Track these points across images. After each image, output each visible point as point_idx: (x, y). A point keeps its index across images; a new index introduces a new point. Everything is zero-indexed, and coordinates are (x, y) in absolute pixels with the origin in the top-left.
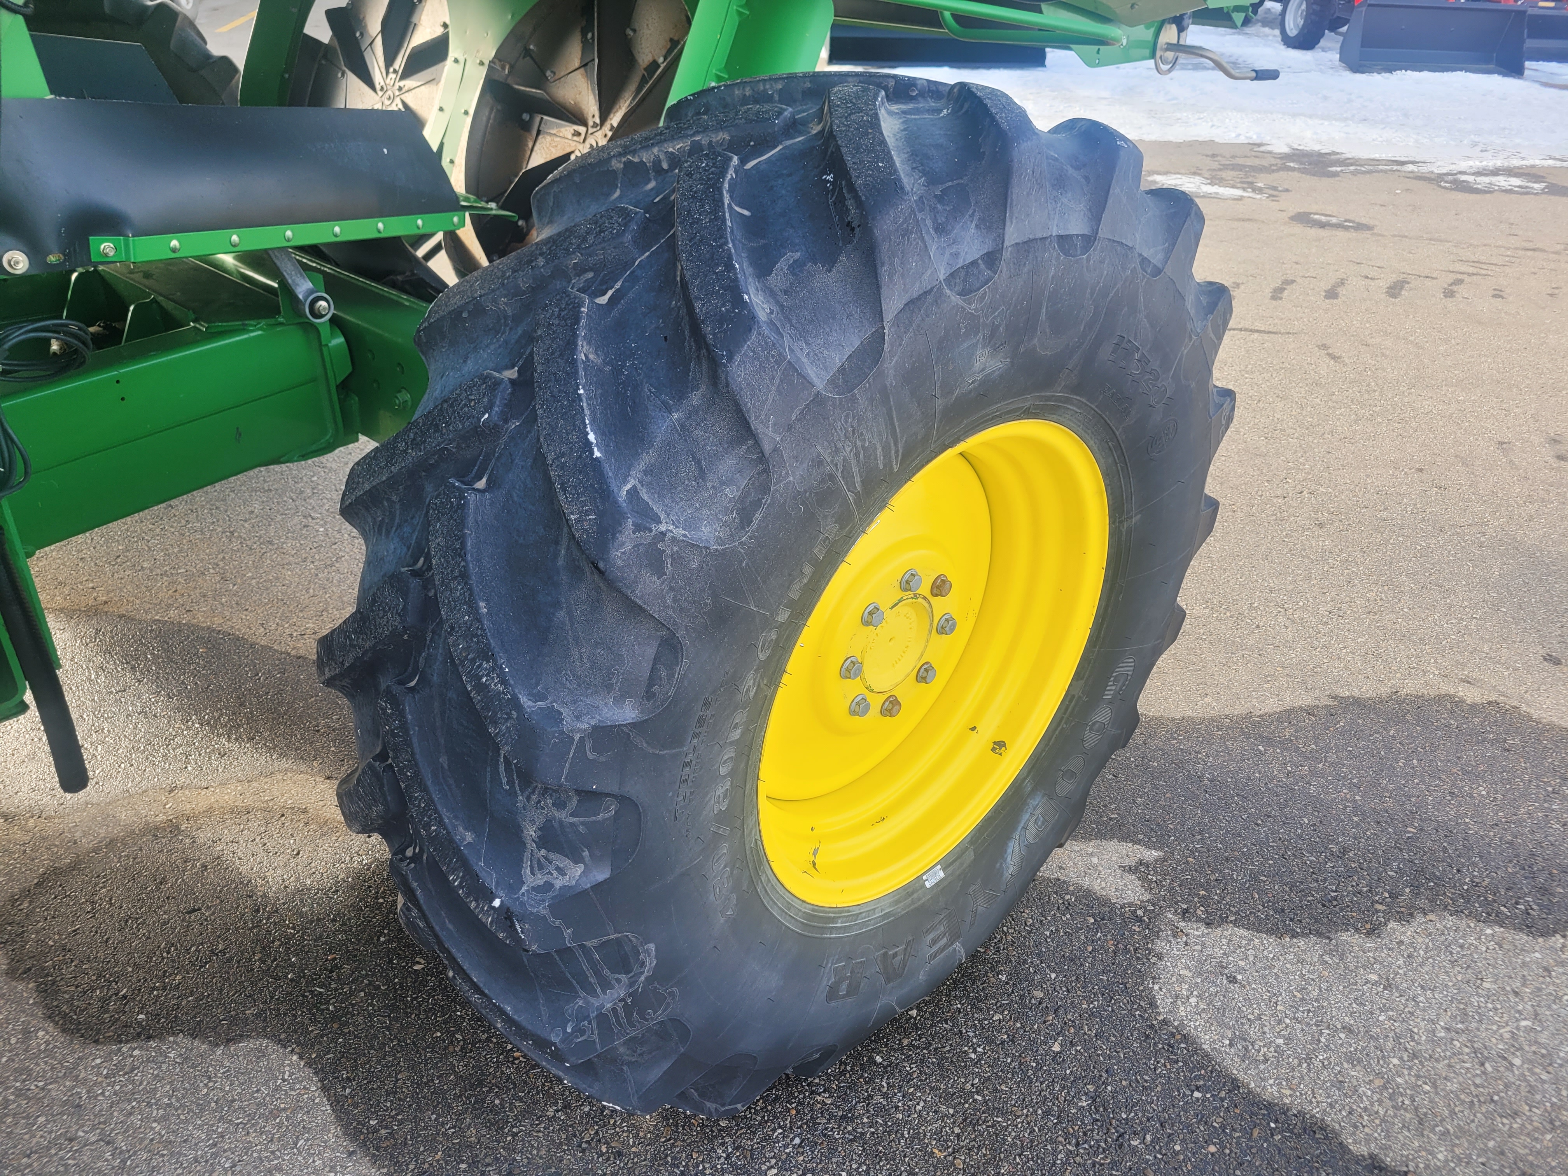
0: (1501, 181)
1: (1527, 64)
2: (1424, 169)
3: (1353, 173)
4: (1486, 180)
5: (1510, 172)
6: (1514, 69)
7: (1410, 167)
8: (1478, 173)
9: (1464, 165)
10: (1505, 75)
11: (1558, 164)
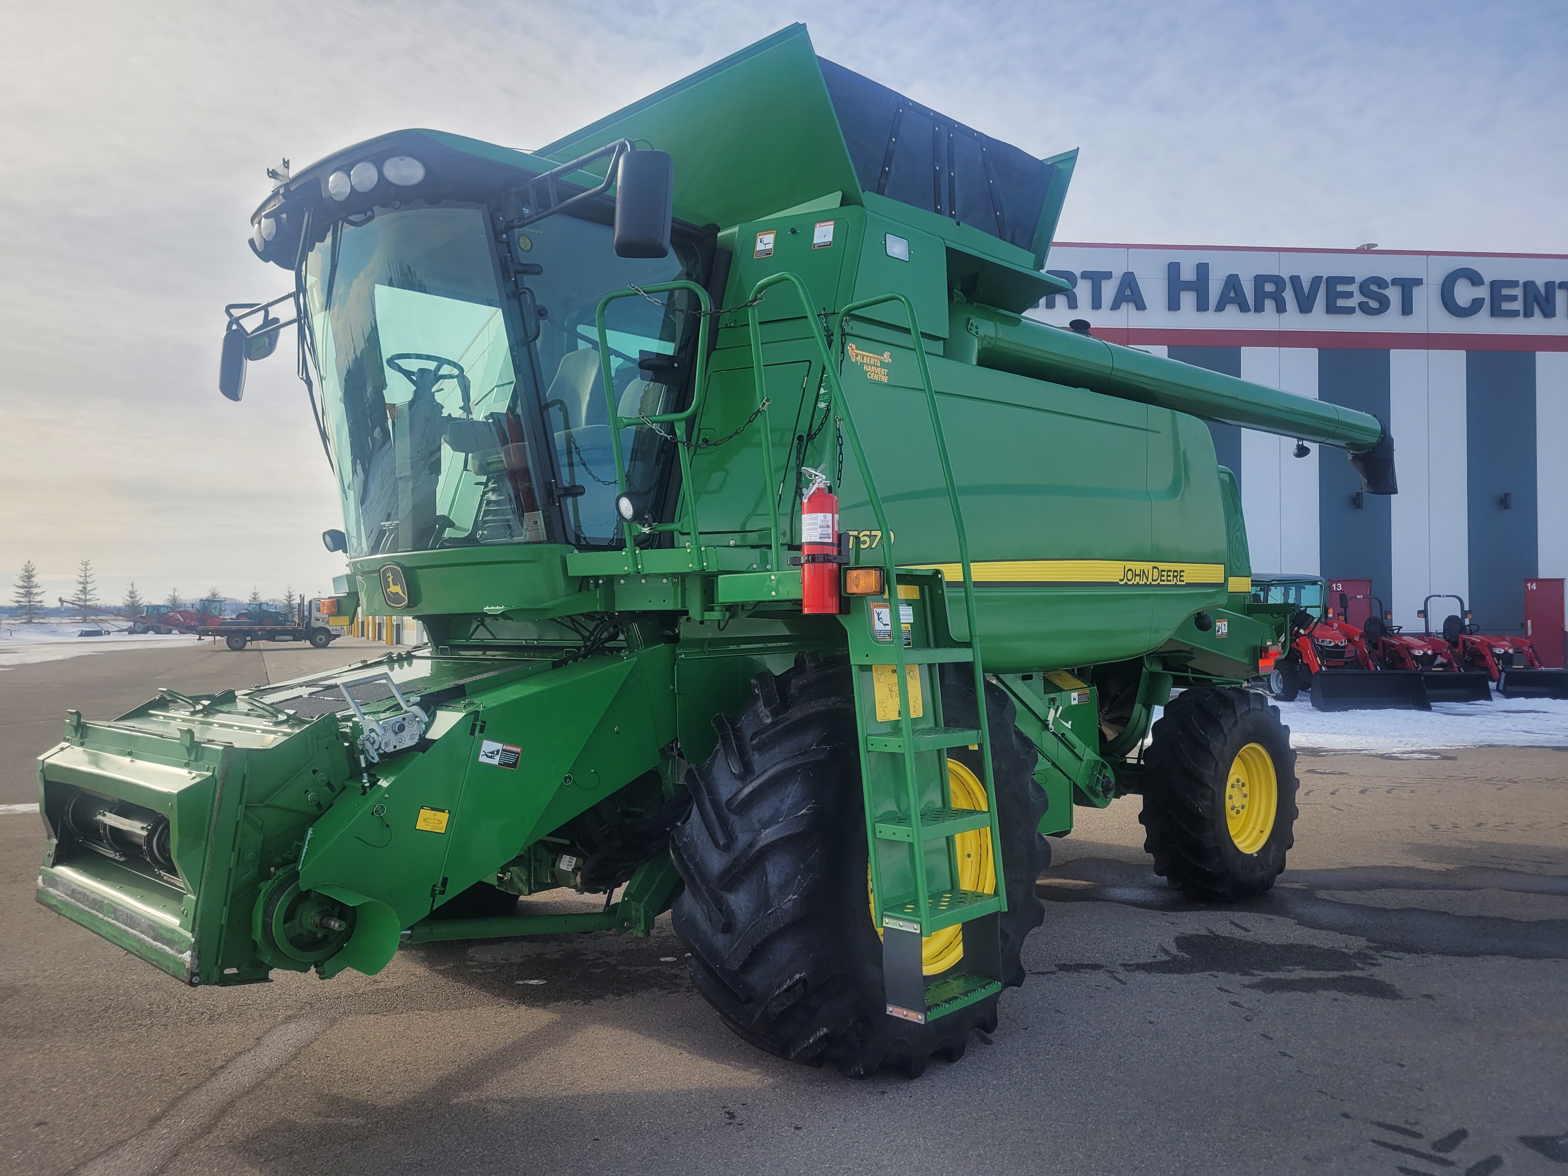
0: (1416, 756)
1: (1432, 704)
2: (1372, 752)
3: (1334, 755)
4: (1408, 755)
5: (1421, 752)
6: (1428, 708)
7: (1365, 752)
8: (1403, 753)
9: (1395, 750)
10: (1419, 710)
11: (1449, 748)
